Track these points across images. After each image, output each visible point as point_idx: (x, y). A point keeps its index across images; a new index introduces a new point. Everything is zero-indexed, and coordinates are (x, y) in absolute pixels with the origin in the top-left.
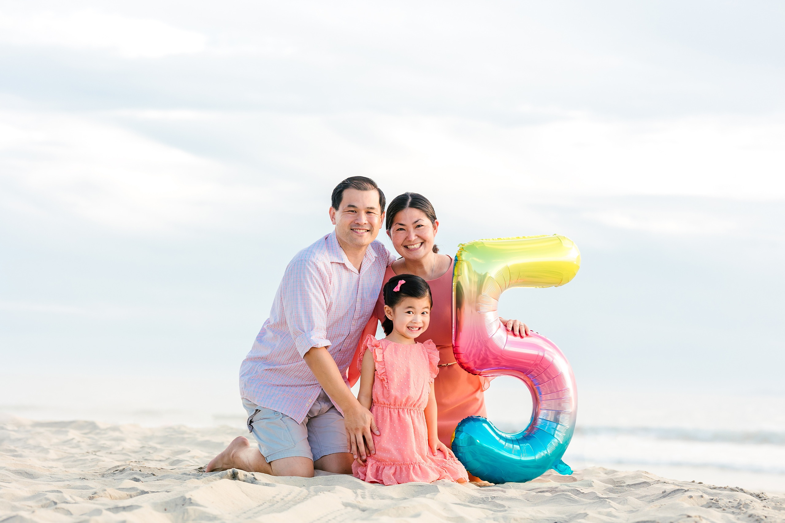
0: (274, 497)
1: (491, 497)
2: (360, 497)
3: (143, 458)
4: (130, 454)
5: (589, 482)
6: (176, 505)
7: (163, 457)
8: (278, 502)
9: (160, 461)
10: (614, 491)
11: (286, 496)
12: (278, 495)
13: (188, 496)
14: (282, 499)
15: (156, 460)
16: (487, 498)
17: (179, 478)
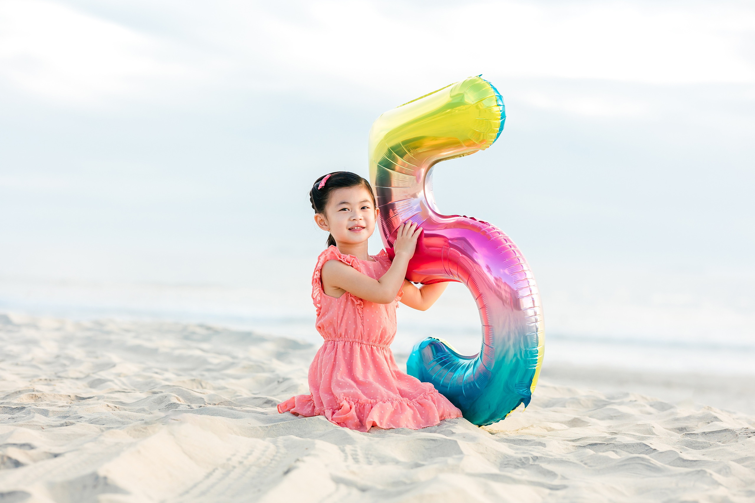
0: (229, 459)
1: (532, 457)
2: (350, 458)
3: (56, 374)
4: (41, 366)
5: (648, 428)
6: (85, 487)
7: (81, 372)
8: (234, 467)
9: (77, 379)
10: (693, 445)
11: (246, 458)
12: (234, 455)
13: (102, 473)
14: (241, 463)
15: (72, 378)
16: (527, 459)
17: (96, 420)
